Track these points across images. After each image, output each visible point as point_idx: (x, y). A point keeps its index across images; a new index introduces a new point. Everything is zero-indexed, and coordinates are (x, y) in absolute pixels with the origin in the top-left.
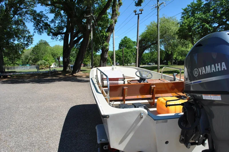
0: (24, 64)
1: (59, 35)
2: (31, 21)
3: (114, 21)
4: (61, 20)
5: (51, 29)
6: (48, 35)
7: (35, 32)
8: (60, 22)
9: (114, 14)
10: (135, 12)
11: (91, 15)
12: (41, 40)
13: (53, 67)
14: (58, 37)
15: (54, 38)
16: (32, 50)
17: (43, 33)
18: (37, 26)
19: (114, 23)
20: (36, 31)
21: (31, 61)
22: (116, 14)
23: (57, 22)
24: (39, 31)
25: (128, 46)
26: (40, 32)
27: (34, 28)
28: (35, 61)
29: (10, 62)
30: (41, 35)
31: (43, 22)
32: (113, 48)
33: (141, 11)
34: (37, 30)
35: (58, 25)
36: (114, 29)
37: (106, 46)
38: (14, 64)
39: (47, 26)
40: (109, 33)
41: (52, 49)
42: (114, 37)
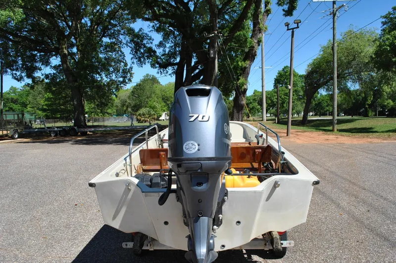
0: (119, 114)
1: (170, 68)
2: (127, 45)
3: (256, 41)
4: (175, 42)
5: (157, 57)
6: (153, 66)
7: (133, 63)
8: (172, 46)
9: (257, 29)
10: (287, 25)
11: (214, 33)
12: (147, 75)
13: (164, 119)
14: (167, 69)
15: (162, 71)
16: (132, 92)
17: (145, 64)
18: (136, 52)
19: (257, 45)
20: (135, 61)
21: (129, 109)
22: (260, 30)
23: (168, 45)
24: (140, 60)
26: (141, 62)
27: (132, 56)
28: (136, 108)
29: (98, 110)
30: (142, 67)
31: (145, 46)
32: (263, 86)
33: (298, 23)
34: (136, 59)
35: (170, 51)
36: (256, 55)
37: (243, 84)
38: (103, 114)
39: (151, 52)
40: (248, 62)
41: (163, 89)
42: (264, 67)
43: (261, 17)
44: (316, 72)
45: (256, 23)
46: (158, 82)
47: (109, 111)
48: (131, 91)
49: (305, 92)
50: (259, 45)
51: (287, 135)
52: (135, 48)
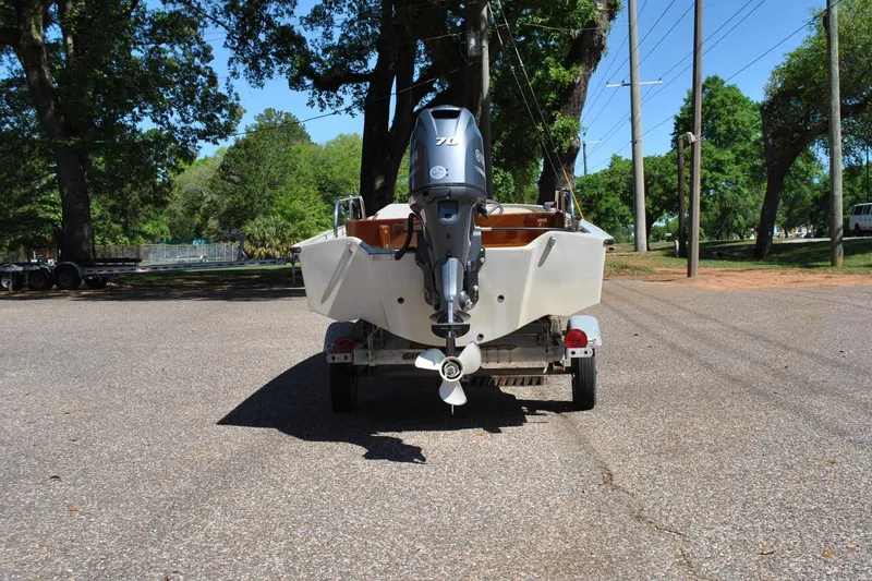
0: (180, 237)
1: (347, 87)
2: (215, 20)
3: (602, 7)
4: (361, 8)
5: (308, 56)
6: (295, 83)
7: (234, 74)
8: (352, 22)
12: (269, 112)
14: (339, 93)
15: (324, 98)
16: (222, 166)
17: (270, 76)
18: (243, 42)
19: (605, 16)
20: (241, 68)
21: (213, 223)
23: (339, 18)
24: (254, 66)
25: (722, 129)
26: (258, 74)
27: (230, 53)
28: (234, 220)
29: (115, 226)
31: (270, 24)
32: (634, 142)
34: (245, 61)
35: (344, 36)
36: (602, 47)
38: (132, 238)
39: (287, 41)
40: (581, 70)
41: (321, 156)
42: (640, 83)
44: (798, 94)
46: (304, 136)
47: (148, 228)
48: (217, 164)
49: (767, 152)
50: (612, 17)
51: (689, 275)
52: (241, 27)
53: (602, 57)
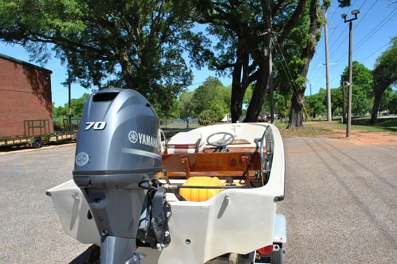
0: (183, 117)
1: (228, 69)
2: (186, 49)
3: (314, 37)
4: (233, 43)
5: (215, 59)
6: (211, 68)
7: (192, 66)
8: (231, 47)
10: (344, 16)
11: (267, 31)
12: (210, 77)
13: (226, 120)
14: (225, 71)
15: (220, 73)
16: (195, 95)
17: (203, 66)
18: (194, 55)
19: (315, 40)
20: (194, 64)
21: (193, 112)
23: (226, 46)
24: (198, 63)
25: (359, 79)
26: (199, 65)
27: (190, 59)
28: (199, 110)
29: (162, 114)
30: (200, 69)
31: (203, 50)
32: (327, 84)
33: (356, 13)
34: (195, 62)
35: (228, 52)
36: (314, 51)
37: (302, 82)
38: (167, 117)
39: (208, 55)
40: (306, 59)
41: (226, 90)
42: (329, 64)
43: (319, 10)
44: (386, 66)
45: (313, 17)
46: (221, 84)
47: (173, 114)
48: (194, 93)
49: (375, 87)
50: (318, 40)
51: (347, 136)
52: (193, 50)
53: (314, 54)
